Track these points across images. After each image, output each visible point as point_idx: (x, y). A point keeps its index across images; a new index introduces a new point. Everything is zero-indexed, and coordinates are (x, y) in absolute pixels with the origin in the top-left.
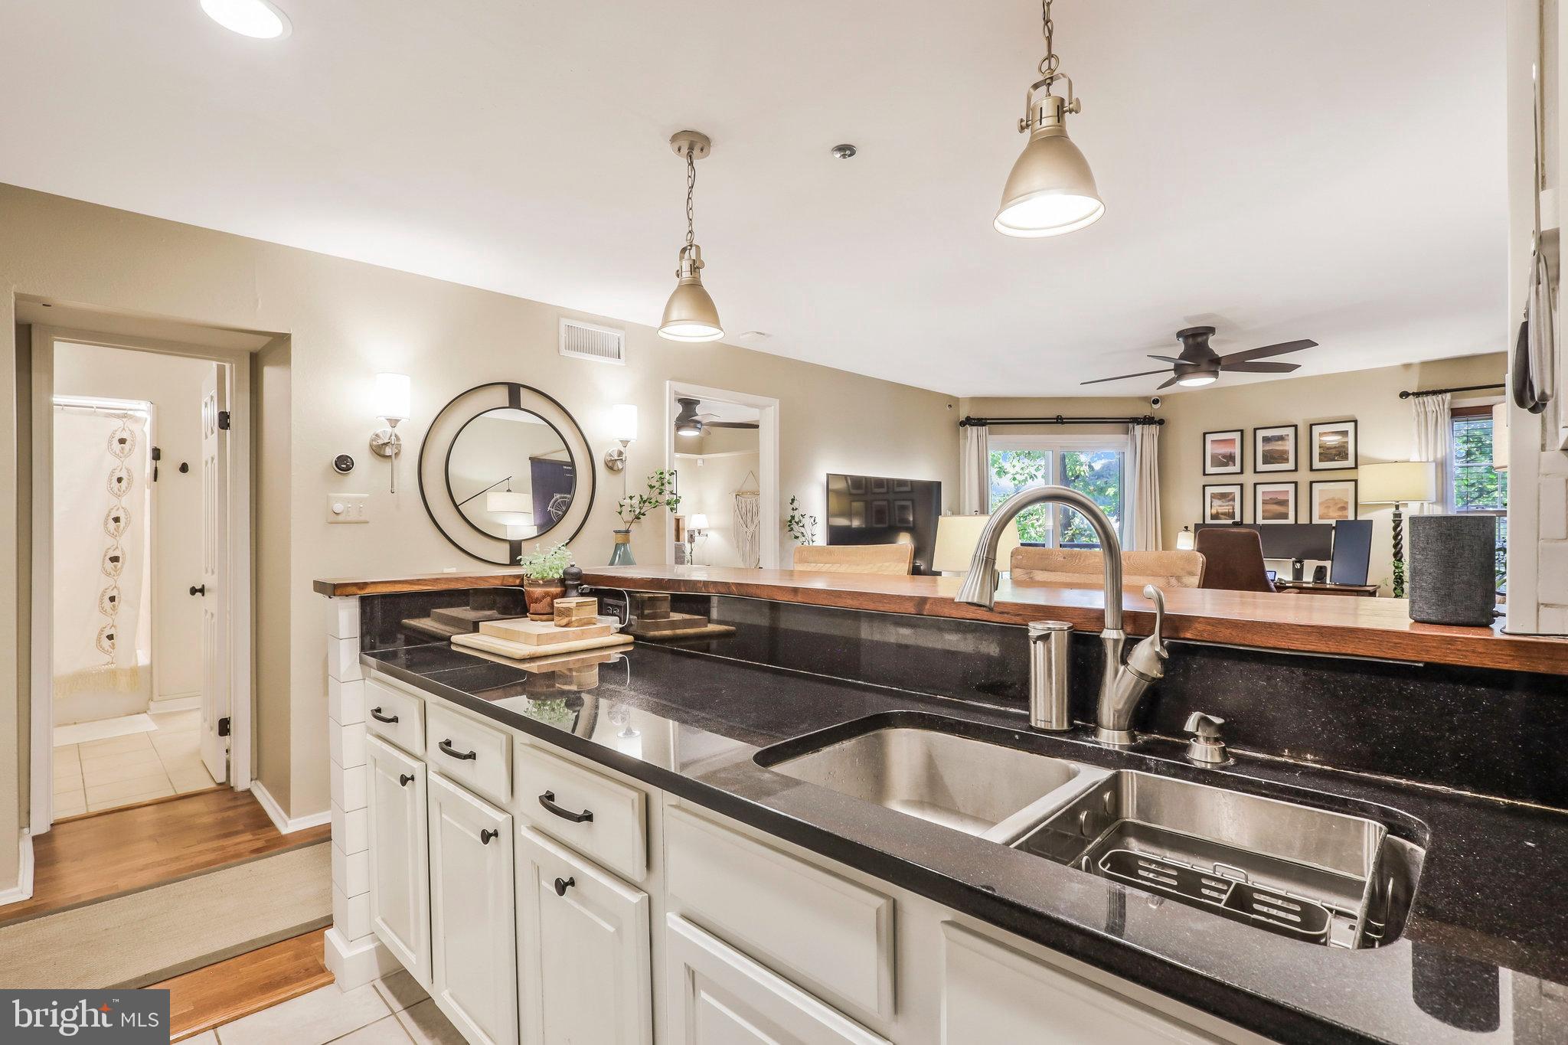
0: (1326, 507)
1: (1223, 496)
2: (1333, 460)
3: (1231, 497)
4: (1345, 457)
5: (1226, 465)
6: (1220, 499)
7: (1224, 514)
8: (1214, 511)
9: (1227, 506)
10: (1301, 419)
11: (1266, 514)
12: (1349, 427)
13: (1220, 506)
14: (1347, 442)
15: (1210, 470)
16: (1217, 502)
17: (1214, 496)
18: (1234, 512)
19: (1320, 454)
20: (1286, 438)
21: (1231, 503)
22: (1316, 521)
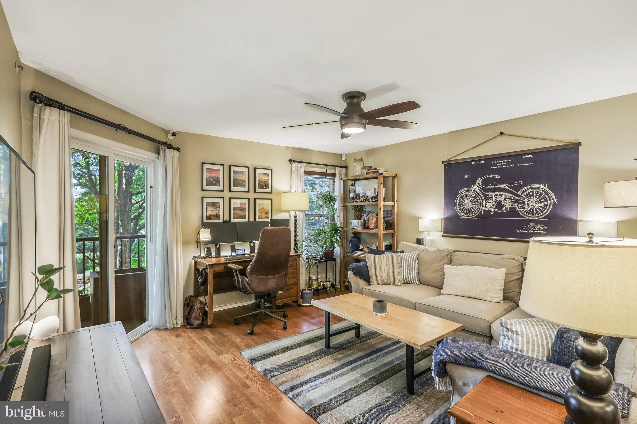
0: (261, 212)
1: (213, 205)
2: (263, 188)
3: (217, 205)
4: (268, 188)
5: (215, 185)
6: (212, 206)
7: (214, 216)
8: (208, 214)
9: (216, 211)
10: (251, 163)
11: (236, 216)
12: (269, 172)
13: (212, 211)
14: (269, 180)
15: (206, 187)
16: (210, 208)
17: (208, 204)
18: (219, 215)
19: (258, 184)
20: (244, 173)
21: (218, 209)
22: (257, 220)
